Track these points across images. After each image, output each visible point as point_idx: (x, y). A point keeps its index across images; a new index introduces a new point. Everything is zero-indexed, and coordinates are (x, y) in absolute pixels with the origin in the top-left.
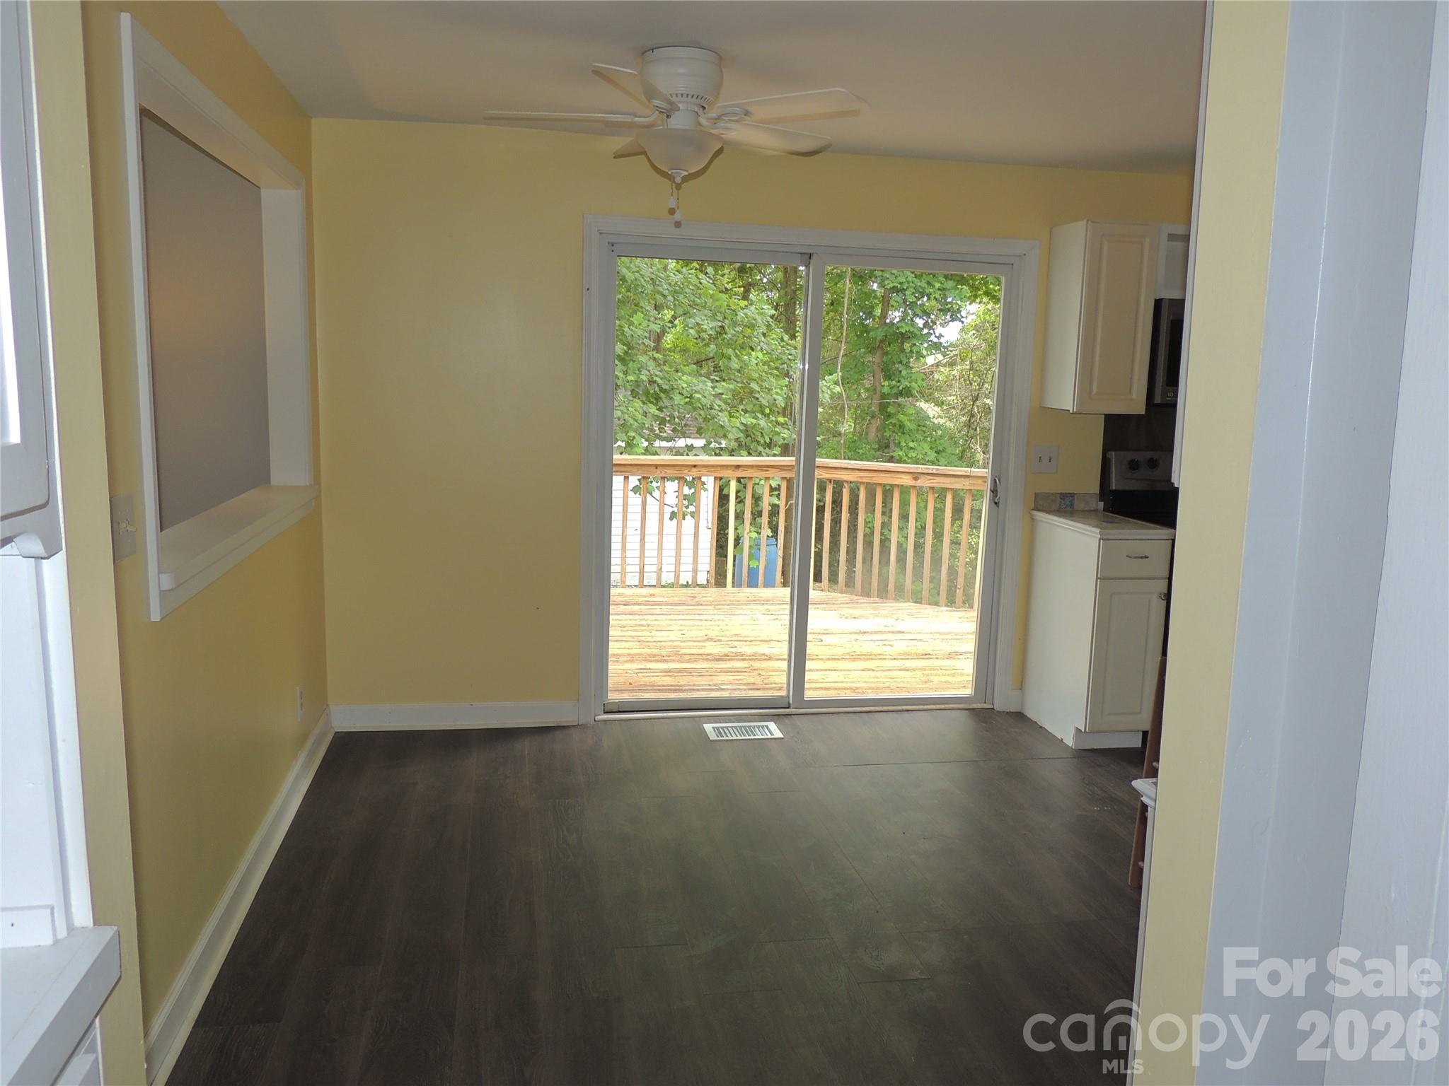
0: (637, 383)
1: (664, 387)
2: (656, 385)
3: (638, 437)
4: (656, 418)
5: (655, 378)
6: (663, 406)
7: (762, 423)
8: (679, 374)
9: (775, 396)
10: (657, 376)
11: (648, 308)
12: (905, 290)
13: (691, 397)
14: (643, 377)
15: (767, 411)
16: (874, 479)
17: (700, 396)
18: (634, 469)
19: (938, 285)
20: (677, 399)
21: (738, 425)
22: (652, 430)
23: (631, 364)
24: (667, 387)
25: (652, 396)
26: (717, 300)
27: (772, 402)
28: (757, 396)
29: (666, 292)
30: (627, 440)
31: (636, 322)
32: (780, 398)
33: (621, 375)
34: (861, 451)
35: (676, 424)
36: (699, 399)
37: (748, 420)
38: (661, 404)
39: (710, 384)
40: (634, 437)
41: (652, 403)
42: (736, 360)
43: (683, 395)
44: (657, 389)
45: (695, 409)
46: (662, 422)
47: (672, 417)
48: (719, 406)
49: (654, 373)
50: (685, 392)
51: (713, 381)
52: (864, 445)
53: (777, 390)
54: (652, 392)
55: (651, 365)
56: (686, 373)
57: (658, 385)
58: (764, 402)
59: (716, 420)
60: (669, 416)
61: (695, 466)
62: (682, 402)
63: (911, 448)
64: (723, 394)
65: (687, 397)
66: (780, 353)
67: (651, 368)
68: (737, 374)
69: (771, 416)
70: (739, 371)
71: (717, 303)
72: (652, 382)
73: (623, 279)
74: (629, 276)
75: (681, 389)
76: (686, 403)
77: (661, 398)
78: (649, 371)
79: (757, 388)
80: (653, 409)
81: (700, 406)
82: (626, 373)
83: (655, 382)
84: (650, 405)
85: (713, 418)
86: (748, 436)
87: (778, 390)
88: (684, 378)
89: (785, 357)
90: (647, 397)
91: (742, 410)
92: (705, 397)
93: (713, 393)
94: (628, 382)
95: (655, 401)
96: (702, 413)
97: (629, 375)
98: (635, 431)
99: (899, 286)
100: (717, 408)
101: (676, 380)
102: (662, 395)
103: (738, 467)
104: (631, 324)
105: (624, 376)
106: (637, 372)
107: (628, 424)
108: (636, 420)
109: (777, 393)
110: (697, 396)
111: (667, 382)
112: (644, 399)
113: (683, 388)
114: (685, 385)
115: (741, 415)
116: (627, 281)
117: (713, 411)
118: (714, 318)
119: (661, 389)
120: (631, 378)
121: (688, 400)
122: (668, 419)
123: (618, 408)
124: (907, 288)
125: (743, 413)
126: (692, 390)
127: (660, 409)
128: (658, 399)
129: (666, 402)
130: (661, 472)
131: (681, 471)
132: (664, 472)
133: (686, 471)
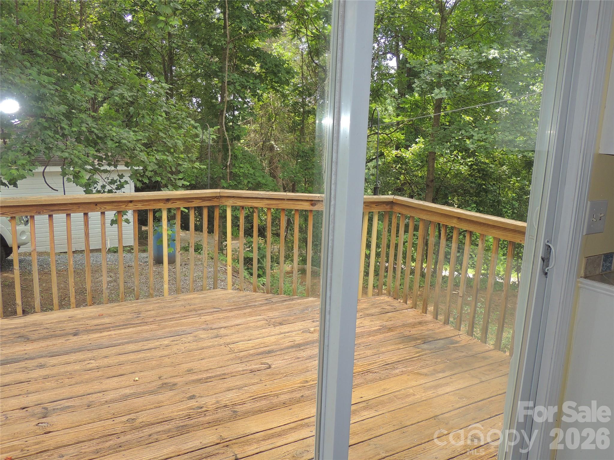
0: (80, 133)
1: (100, 135)
2: (94, 134)
3: (82, 171)
4: (95, 157)
5: (93, 129)
6: (100, 148)
7: (170, 158)
8: (110, 127)
9: (176, 140)
10: (94, 128)
11: (85, 82)
12: (235, 83)
13: (119, 142)
14: (84, 129)
15: (172, 150)
16: (279, 205)
17: (126, 141)
18: (75, 207)
19: (251, 81)
20: (110, 143)
21: (154, 161)
22: (93, 165)
23: (74, 120)
24: (102, 136)
25: (91, 142)
26: (133, 79)
27: (174, 144)
28: (164, 140)
29: (97, 72)
30: (74, 173)
31: (75, 90)
32: (180, 142)
33: (66, 127)
34: (215, 170)
35: (110, 160)
36: (125, 144)
37: (160, 156)
38: (97, 147)
39: (132, 133)
40: (79, 172)
41: (91, 146)
42: (148, 117)
43: (113, 140)
44: (95, 137)
45: (123, 150)
46: (100, 159)
47: (106, 155)
48: (140, 148)
49: (92, 126)
50: (115, 139)
51: (134, 131)
52: (216, 167)
53: (177, 137)
54: (91, 139)
55: (90, 121)
56: (115, 126)
57: (95, 134)
58: (169, 144)
59: (138, 157)
60: (105, 155)
61: (131, 202)
62: (114, 146)
63: (241, 167)
64: (141, 140)
65: (117, 142)
66: (175, 114)
67: (89, 123)
68: (149, 127)
69: (175, 154)
70: (150, 125)
71: (132, 81)
72: (91, 132)
73: (65, 61)
74: (68, 58)
75: (112, 136)
76: (116, 147)
77: (98, 143)
78: (88, 125)
79: (164, 136)
80: (92, 151)
81: (126, 148)
82: (71, 126)
83: (93, 132)
84: (90, 148)
85: (136, 157)
86: (160, 167)
87: (179, 137)
88: (114, 129)
89: (179, 116)
90: (88, 142)
91: (155, 150)
92: (130, 142)
93: (135, 139)
94: (73, 132)
95: (93, 145)
96: (128, 153)
97: (73, 127)
98: (80, 167)
99: (232, 81)
100: (139, 149)
101: (108, 130)
102: (99, 141)
103: (168, 200)
104: (72, 92)
105: (69, 128)
106: (80, 125)
107: (74, 162)
108: (80, 159)
109: (177, 139)
110: (124, 141)
111: (101, 132)
112: (86, 144)
113: (113, 136)
114: (115, 134)
115: (154, 153)
116: (67, 63)
117: (135, 151)
118: (131, 90)
119: (98, 137)
120: (75, 129)
121: (117, 144)
122: (104, 157)
123: (66, 151)
124: (236, 82)
125: (156, 152)
126: (120, 137)
127: (98, 151)
128: (96, 144)
129: (102, 146)
130: (101, 208)
131: (119, 207)
132: (103, 208)
133: (124, 206)
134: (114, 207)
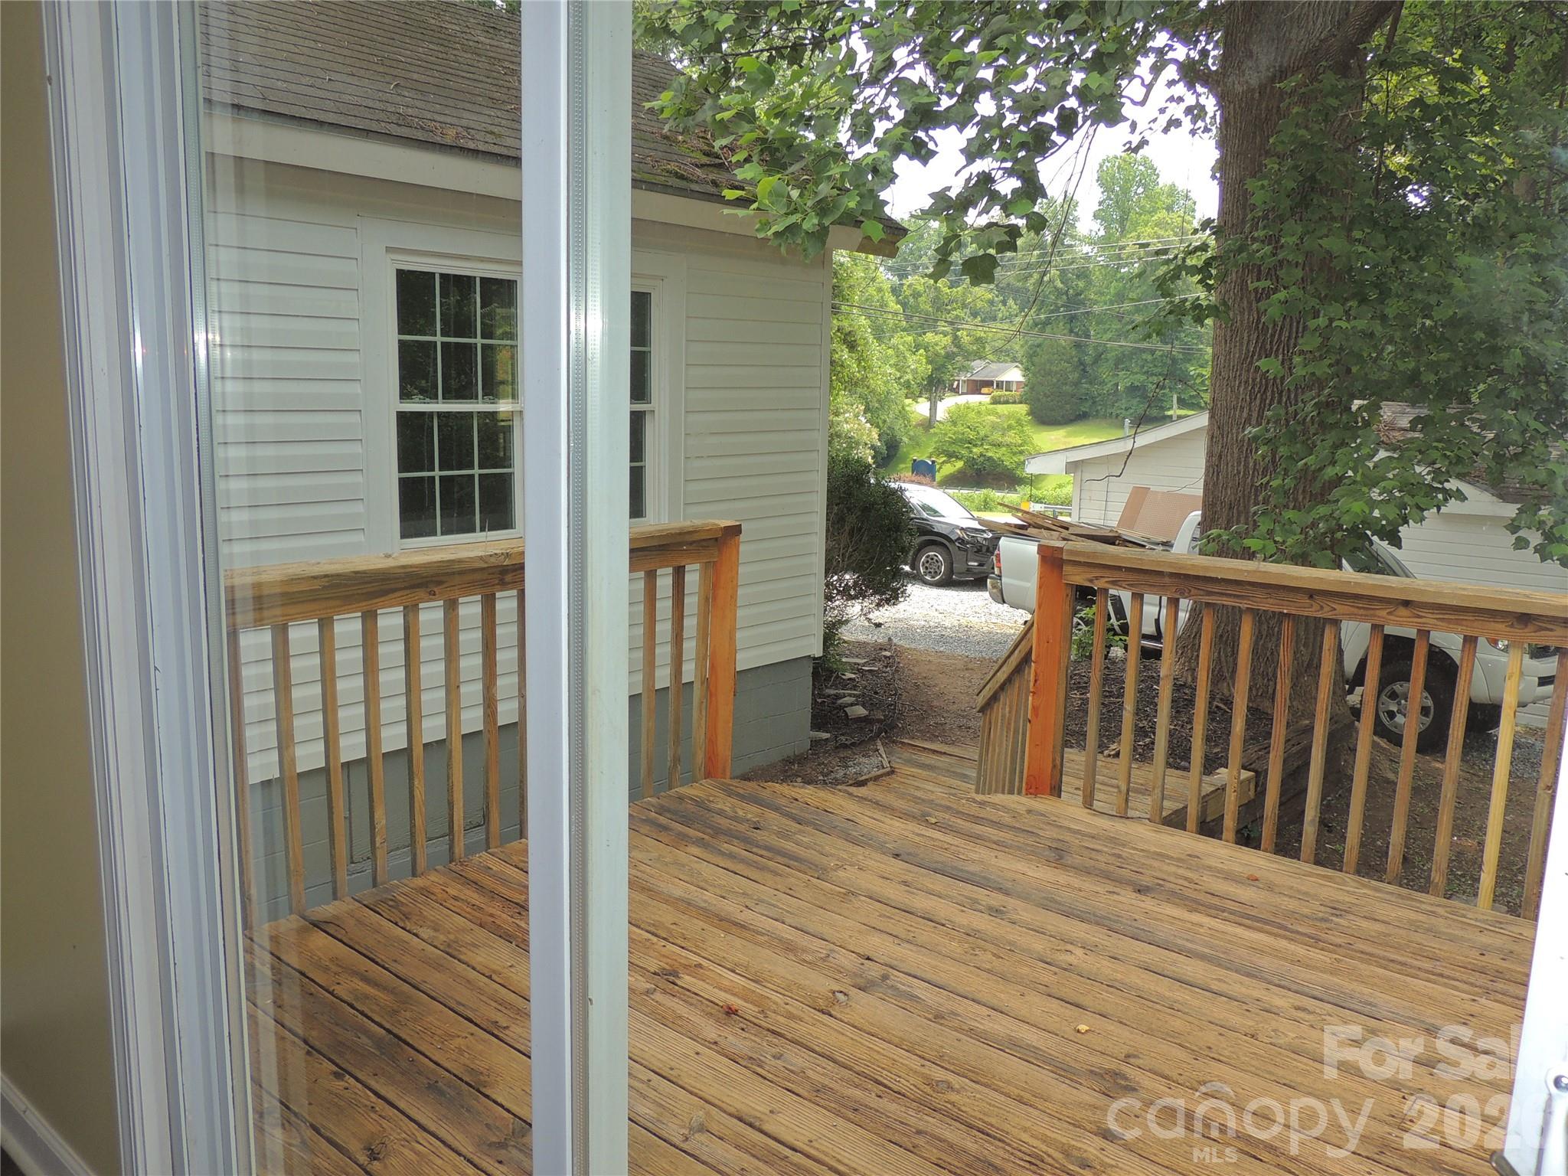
61: (1406, 604)
130: (1322, 607)
131: (1372, 612)
132: (1329, 608)
133: (1383, 613)
134: (1356, 611)
